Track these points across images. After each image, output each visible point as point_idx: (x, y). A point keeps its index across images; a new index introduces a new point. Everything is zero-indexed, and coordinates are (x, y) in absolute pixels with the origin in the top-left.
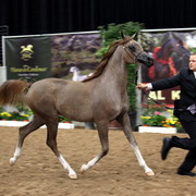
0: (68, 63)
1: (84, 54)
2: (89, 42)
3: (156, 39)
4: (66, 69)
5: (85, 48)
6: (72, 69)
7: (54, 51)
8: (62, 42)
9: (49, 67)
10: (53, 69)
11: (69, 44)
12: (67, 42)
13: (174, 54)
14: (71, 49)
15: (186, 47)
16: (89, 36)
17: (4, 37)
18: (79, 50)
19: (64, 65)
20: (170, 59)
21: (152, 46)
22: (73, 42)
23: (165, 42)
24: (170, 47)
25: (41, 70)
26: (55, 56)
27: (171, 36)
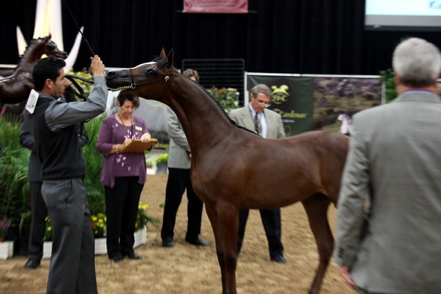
0: (336, 110)
2: (364, 88)
4: (331, 117)
5: (360, 94)
6: (341, 117)
7: (317, 95)
8: (329, 86)
9: (310, 113)
10: (316, 116)
11: (339, 88)
12: (336, 85)
14: (341, 94)
16: (365, 81)
17: (246, 74)
18: (351, 96)
19: (330, 112)
22: (344, 86)
25: (298, 115)
26: (319, 100)
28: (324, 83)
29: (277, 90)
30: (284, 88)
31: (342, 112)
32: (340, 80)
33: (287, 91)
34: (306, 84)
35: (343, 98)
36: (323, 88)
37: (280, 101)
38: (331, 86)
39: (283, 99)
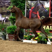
1: (4, 8)
3: (32, 3)
13: (40, 10)
15: (44, 7)
20: (38, 12)
21: (31, 6)
23: (36, 5)
24: (38, 7)
27: (39, 2)
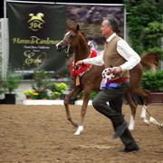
28: (75, 11)
29: (34, 18)
30: (40, 16)
31: (91, 39)
32: (89, 8)
33: (42, 18)
34: (60, 12)
35: (91, 25)
36: (74, 15)
37: (37, 28)
38: (81, 14)
39: (39, 26)
